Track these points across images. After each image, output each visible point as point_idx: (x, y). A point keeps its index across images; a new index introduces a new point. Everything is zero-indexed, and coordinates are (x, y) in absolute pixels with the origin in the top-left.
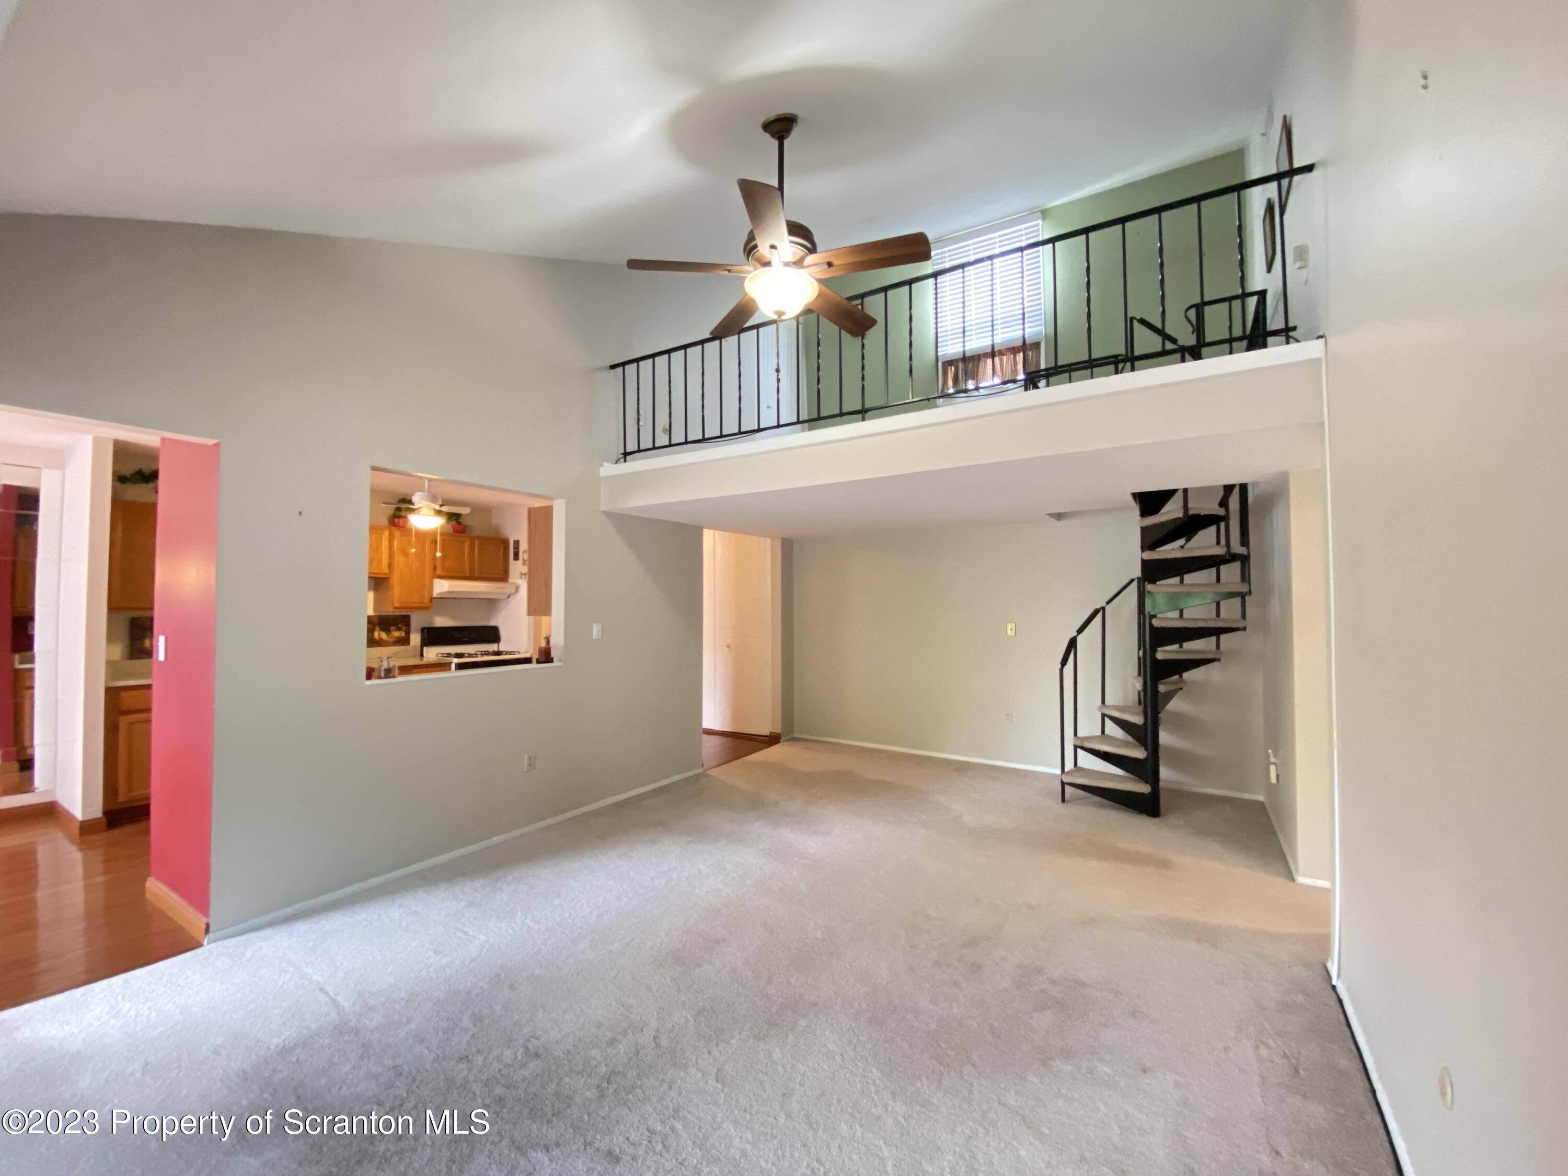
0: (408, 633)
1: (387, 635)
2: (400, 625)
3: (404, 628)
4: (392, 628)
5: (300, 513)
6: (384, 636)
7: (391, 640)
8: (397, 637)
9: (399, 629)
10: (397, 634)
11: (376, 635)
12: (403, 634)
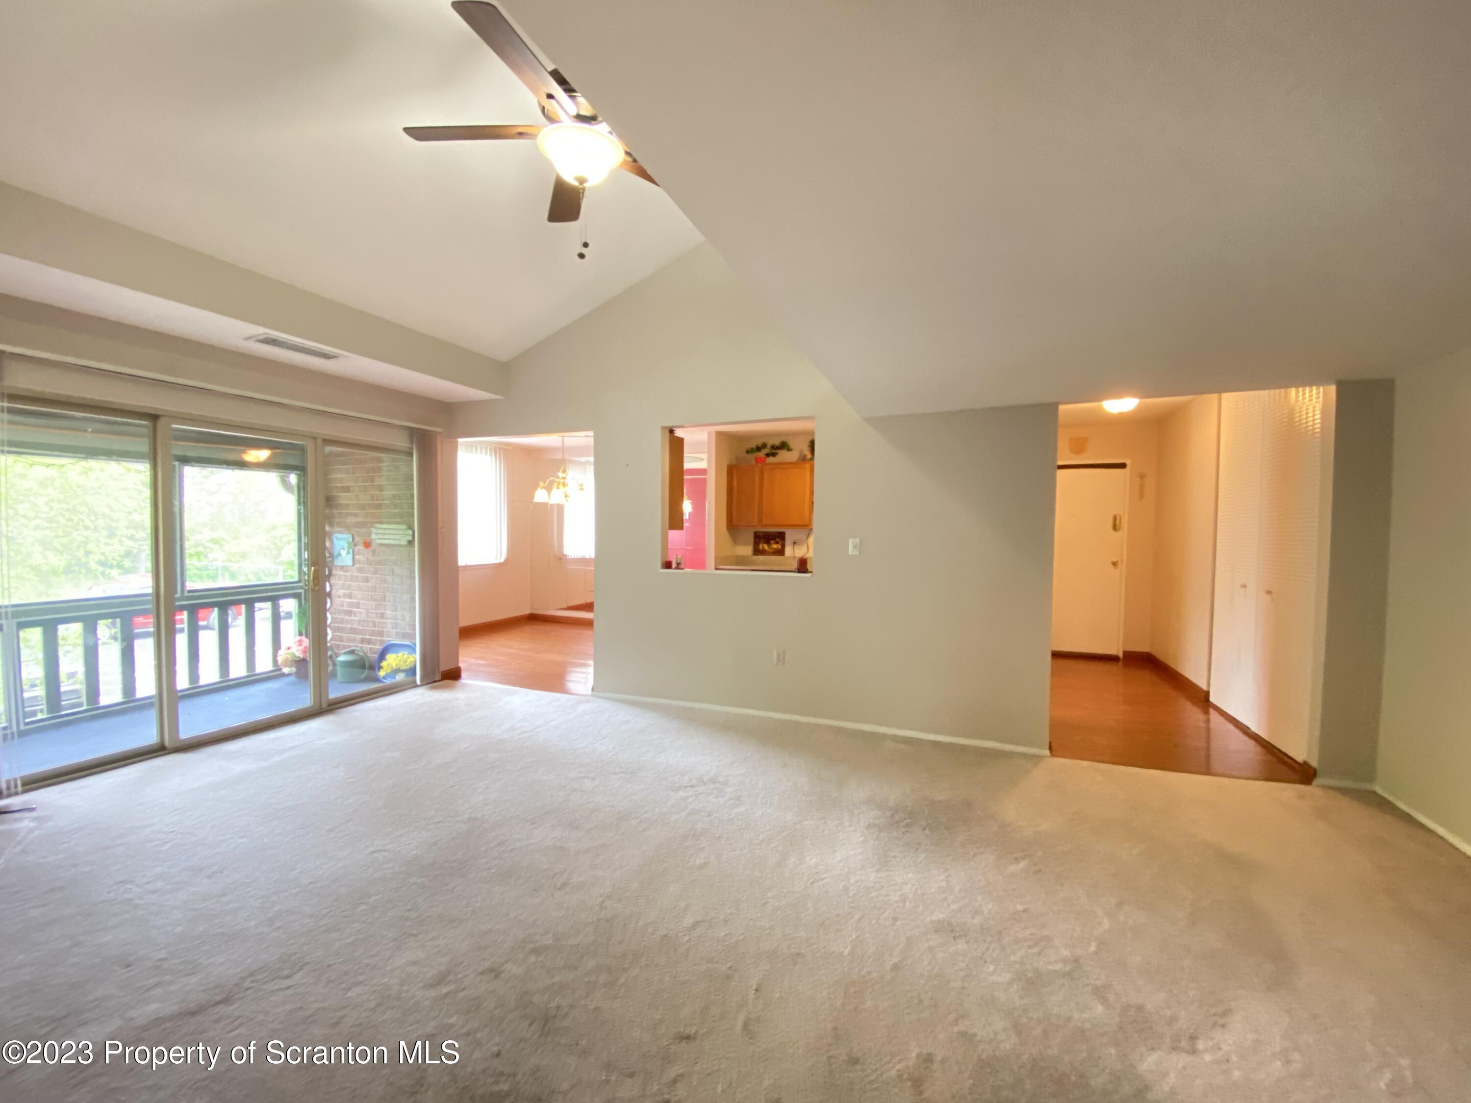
0: (783, 546)
1: (768, 546)
2: (778, 540)
3: (780, 542)
4: (772, 542)
5: (627, 465)
6: (766, 547)
7: (772, 551)
8: (775, 549)
9: (777, 543)
10: (775, 546)
11: (761, 547)
12: (780, 546)
